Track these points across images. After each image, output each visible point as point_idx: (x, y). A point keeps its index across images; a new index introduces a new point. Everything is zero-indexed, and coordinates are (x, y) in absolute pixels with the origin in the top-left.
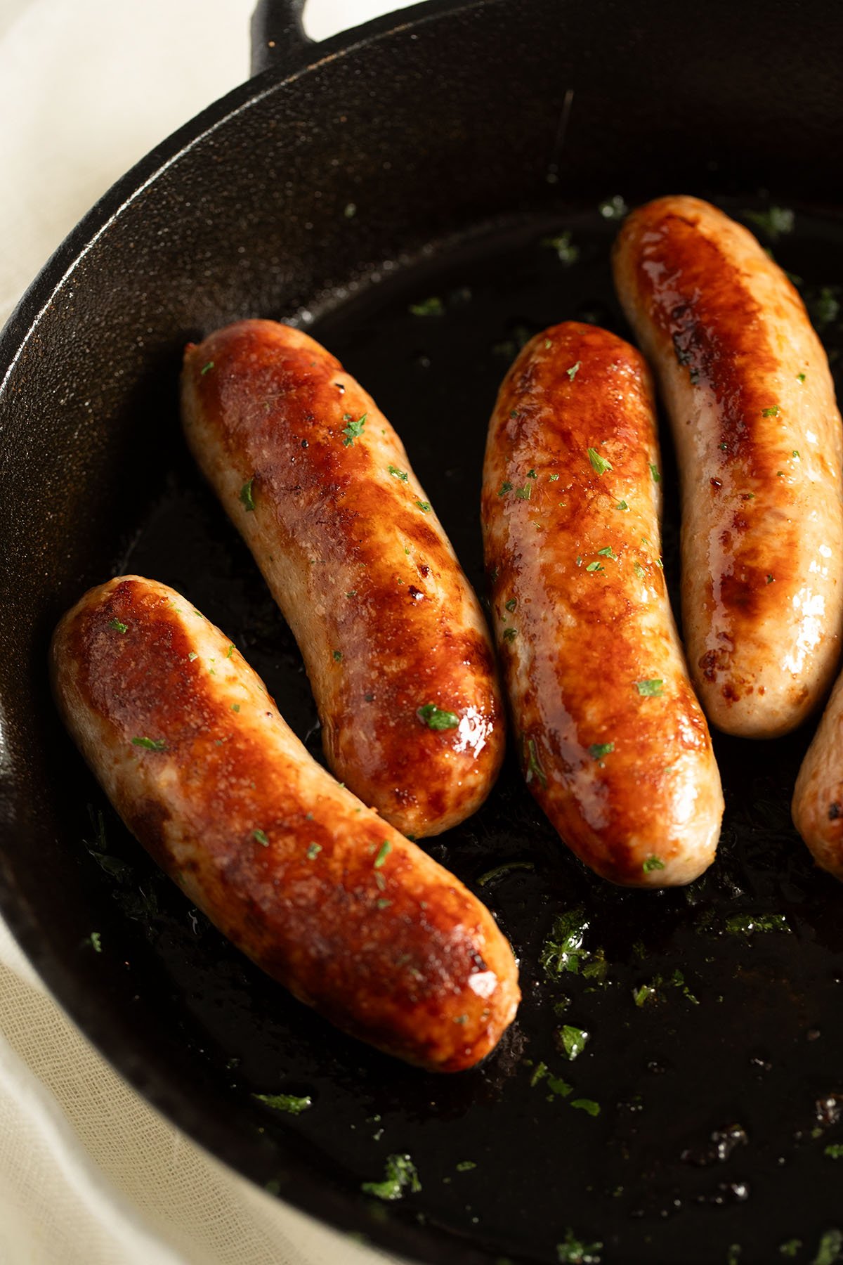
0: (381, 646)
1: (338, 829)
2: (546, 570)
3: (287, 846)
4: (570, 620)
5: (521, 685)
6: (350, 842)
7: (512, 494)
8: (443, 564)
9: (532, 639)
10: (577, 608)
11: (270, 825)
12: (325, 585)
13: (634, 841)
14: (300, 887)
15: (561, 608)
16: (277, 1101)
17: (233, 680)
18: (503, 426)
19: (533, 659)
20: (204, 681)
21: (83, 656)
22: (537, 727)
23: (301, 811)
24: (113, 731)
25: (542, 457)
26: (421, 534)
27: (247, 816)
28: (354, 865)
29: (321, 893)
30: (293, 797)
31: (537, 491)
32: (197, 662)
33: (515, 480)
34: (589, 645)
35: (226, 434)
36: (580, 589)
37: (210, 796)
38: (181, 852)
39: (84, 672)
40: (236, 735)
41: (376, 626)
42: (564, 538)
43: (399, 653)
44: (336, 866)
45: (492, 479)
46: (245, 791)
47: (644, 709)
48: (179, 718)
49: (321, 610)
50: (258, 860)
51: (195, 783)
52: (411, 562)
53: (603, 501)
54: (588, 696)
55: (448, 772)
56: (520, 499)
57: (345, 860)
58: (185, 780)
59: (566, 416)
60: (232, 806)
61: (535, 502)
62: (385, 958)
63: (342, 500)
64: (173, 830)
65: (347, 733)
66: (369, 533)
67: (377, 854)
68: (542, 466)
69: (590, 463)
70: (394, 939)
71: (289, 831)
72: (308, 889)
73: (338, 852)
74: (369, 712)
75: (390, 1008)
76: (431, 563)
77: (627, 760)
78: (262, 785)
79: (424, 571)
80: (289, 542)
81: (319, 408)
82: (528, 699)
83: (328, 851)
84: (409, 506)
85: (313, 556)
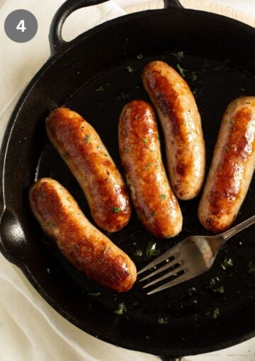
0: (101, 194)
1: (95, 244)
2: (136, 171)
3: (84, 248)
4: (143, 183)
5: (134, 197)
6: (98, 247)
7: (126, 151)
8: (112, 170)
9: (135, 187)
10: (145, 180)
11: (80, 244)
12: (86, 179)
14: (87, 258)
15: (141, 180)
17: (70, 207)
18: (122, 132)
19: (136, 192)
20: (63, 209)
21: (35, 201)
22: (139, 208)
23: (86, 240)
24: (44, 220)
25: (132, 141)
26: (107, 163)
27: (75, 241)
28: (99, 253)
29: (92, 259)
30: (85, 236)
31: (132, 150)
32: (62, 204)
33: (126, 147)
34: (148, 189)
35: (58, 142)
36: (145, 175)
37: (67, 237)
38: (61, 247)
39: (36, 206)
40: (71, 222)
41: (100, 189)
42: (139, 162)
43: (106, 196)
44: (95, 253)
45: (121, 145)
46: (74, 235)
47: (162, 202)
48: (58, 218)
49: (86, 185)
50: (77, 252)
51: (63, 233)
52: (105, 172)
53: (147, 150)
54: (149, 202)
55: (120, 221)
56: (128, 152)
57: (97, 252)
58: (61, 232)
59: (136, 129)
60: (72, 239)
61: (132, 153)
62: (107, 274)
63: (87, 159)
64: (59, 243)
66: (95, 166)
67: (104, 250)
68: (132, 144)
69: (144, 141)
70: (109, 270)
71: (84, 245)
72: (89, 259)
73: (95, 249)
74: (101, 210)
76: (110, 171)
77: (160, 216)
78: (78, 234)
79: (108, 174)
80: (77, 168)
81: (78, 135)
82: (136, 201)
83: (93, 250)
84: (103, 157)
85: (83, 172)
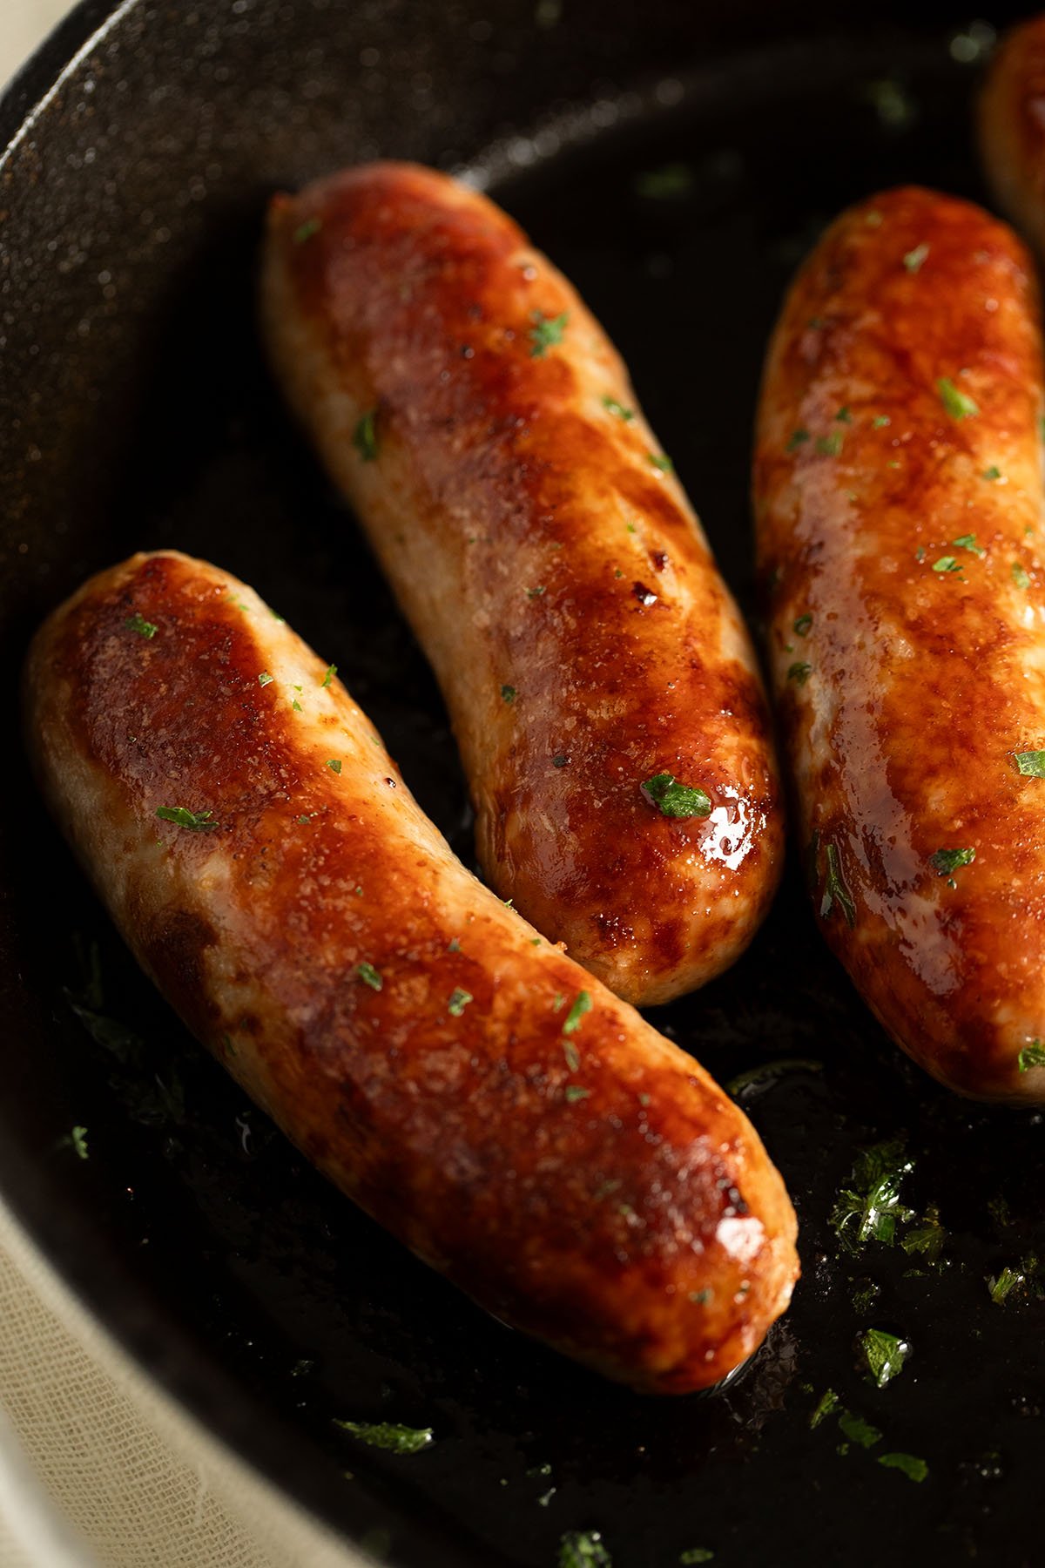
0: (583, 676)
1: (500, 969)
2: (864, 567)
3: (413, 992)
4: (903, 648)
5: (815, 754)
6: (521, 990)
7: (808, 448)
8: (690, 554)
9: (838, 677)
10: (916, 630)
11: (385, 956)
12: (490, 578)
13: (1003, 1014)
14: (433, 1061)
15: (889, 628)
16: (376, 1434)
17: (330, 722)
18: (795, 345)
19: (838, 710)
20: (284, 719)
21: (82, 674)
22: (840, 824)
23: (440, 938)
24: (126, 796)
25: (861, 389)
26: (652, 503)
27: (347, 940)
28: (526, 1028)
29: (468, 1073)
30: (427, 914)
31: (852, 443)
32: (272, 689)
33: (815, 425)
34: (934, 689)
35: (333, 336)
36: (921, 600)
37: (285, 907)
38: (230, 999)
39: (81, 699)
40: (333, 808)
41: (576, 646)
42: (895, 518)
43: (613, 689)
44: (496, 1029)
45: (773, 428)
46: (346, 900)
47: (1026, 798)
48: (237, 777)
49: (483, 618)
50: (363, 1013)
51: (261, 884)
52: (638, 547)
53: (962, 464)
54: (932, 772)
55: (690, 890)
56: (822, 454)
57: (513, 1020)
58: (242, 881)
59: (903, 327)
60: (322, 923)
61: (848, 458)
62: (575, 1184)
63: (525, 442)
64: (220, 962)
65: (519, 819)
66: (568, 496)
67: (566, 1012)
68: (860, 404)
69: (941, 403)
70: (594, 1153)
71: (419, 968)
72: (448, 1066)
73: (501, 1005)
74: (561, 785)
75: (579, 1270)
76: (673, 554)
77: (996, 878)
78: (374, 892)
79: (659, 561)
80: (433, 511)
81: (491, 297)
82: (828, 776)
83: (483, 1003)
84: (635, 460)
85: (473, 531)
